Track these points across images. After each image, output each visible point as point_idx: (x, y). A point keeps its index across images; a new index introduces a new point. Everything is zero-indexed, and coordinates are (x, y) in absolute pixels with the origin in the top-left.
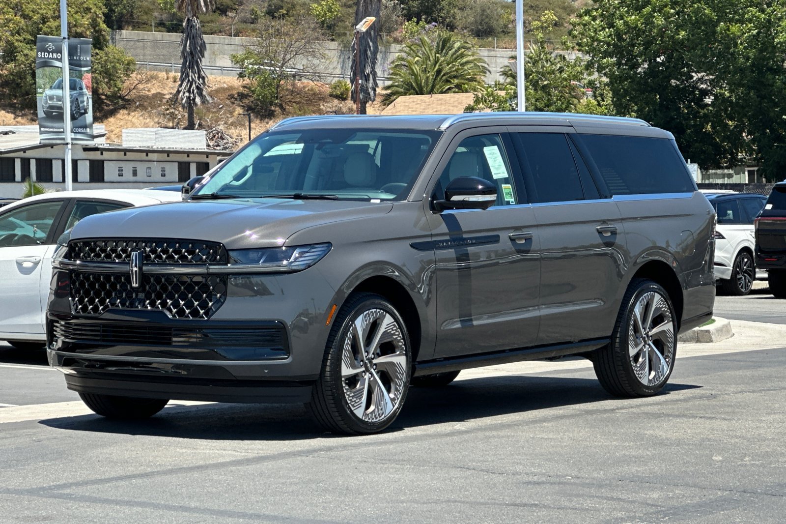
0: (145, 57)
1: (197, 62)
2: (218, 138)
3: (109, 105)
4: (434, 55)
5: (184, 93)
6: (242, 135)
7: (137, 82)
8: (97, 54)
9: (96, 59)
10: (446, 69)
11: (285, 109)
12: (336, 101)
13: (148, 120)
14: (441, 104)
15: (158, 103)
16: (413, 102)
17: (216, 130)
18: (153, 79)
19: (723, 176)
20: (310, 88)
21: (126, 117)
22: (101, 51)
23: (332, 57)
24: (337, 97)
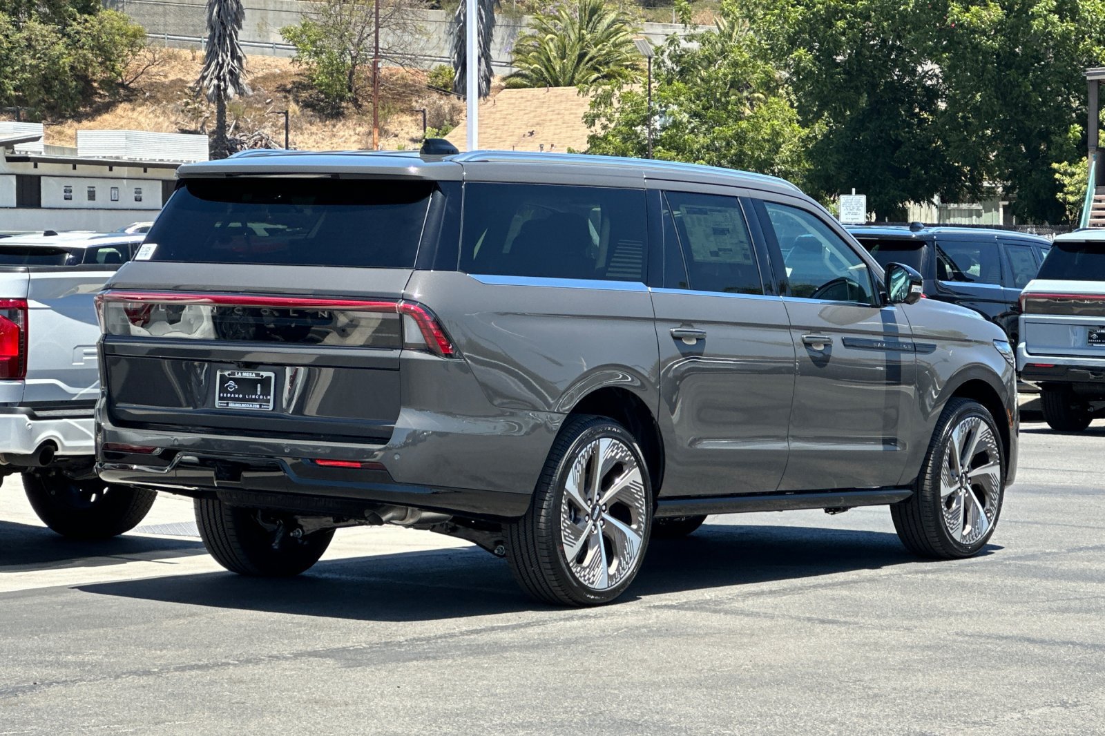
0: (167, 28)
1: (231, 34)
2: (261, 146)
3: (106, 96)
4: (577, 31)
5: (211, 79)
6: (297, 143)
7: (147, 63)
8: (86, 21)
9: (85, 28)
10: (593, 51)
11: (360, 106)
12: (435, 96)
13: (161, 119)
14: (561, 102)
15: (177, 94)
16: (522, 98)
17: (259, 134)
18: (171, 59)
19: (970, 213)
20: (399, 76)
21: (130, 113)
22: (93, 17)
23: (431, 31)
24: (438, 89)
